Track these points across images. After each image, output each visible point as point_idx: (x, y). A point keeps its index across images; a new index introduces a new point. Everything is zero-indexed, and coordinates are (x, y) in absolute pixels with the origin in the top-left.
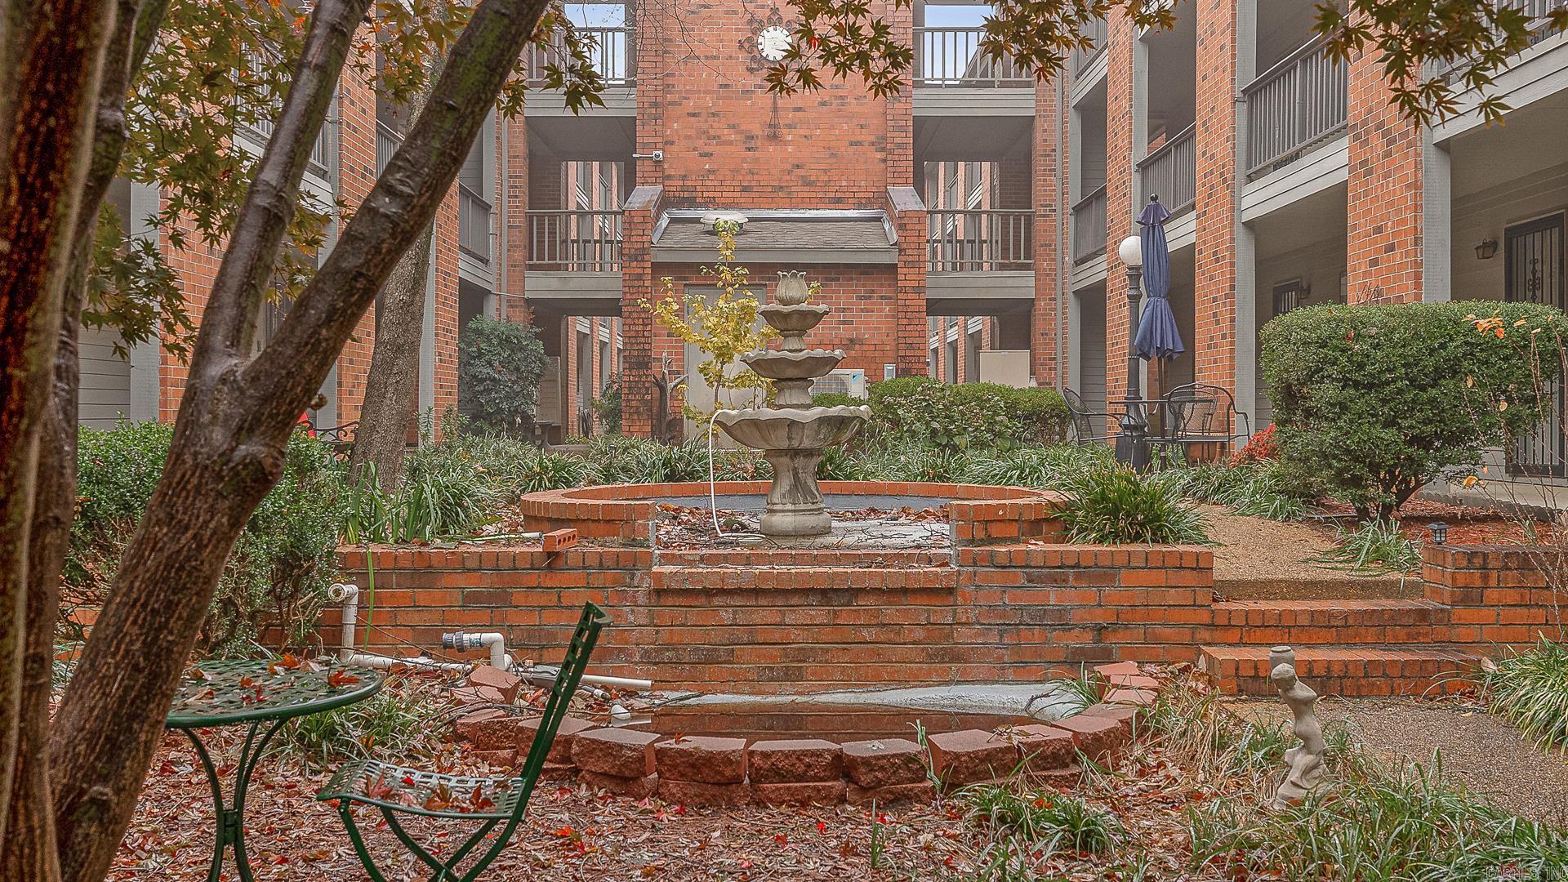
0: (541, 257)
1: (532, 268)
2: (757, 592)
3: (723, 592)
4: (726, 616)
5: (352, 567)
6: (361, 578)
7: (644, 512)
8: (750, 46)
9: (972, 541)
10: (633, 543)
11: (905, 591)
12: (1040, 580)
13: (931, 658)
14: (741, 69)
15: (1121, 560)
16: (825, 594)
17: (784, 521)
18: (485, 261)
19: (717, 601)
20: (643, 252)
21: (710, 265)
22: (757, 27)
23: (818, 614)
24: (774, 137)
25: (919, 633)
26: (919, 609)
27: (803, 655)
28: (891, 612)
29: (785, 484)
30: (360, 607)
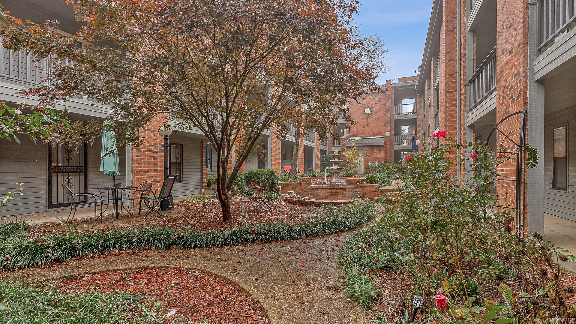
0: (335, 145)
1: (334, 147)
2: (323, 188)
3: (319, 188)
4: (319, 191)
5: (280, 184)
6: (281, 186)
7: (311, 179)
8: (364, 111)
9: (348, 183)
10: (310, 182)
11: (340, 189)
12: (356, 188)
13: (343, 197)
14: (362, 115)
15: (366, 186)
16: (330, 189)
17: (334, 181)
18: (326, 146)
19: (318, 189)
20: (345, 144)
21: (351, 146)
22: (365, 108)
23: (329, 191)
24: (368, 125)
25: (341, 194)
26: (342, 191)
27: (328, 196)
28: (338, 191)
29: (335, 177)
30: (281, 188)
